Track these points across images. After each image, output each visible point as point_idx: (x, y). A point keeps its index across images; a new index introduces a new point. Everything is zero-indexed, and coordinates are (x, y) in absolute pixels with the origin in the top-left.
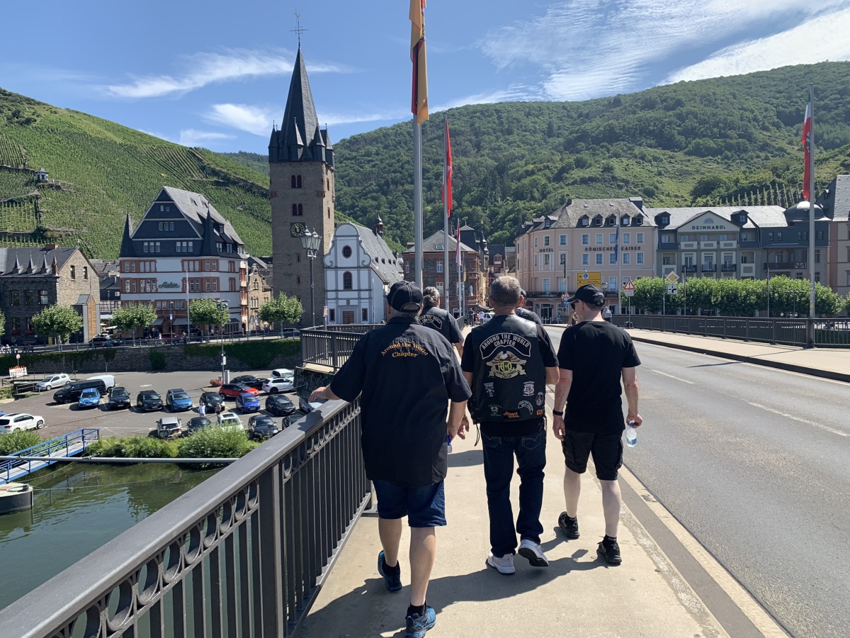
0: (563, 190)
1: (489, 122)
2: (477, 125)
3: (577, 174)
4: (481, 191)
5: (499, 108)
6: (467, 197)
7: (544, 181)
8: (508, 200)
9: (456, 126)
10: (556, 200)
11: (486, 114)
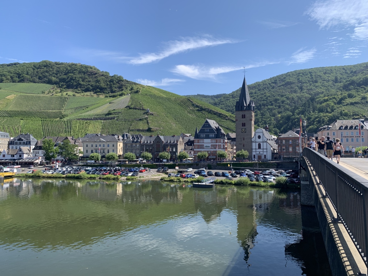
0: (341, 108)
1: (306, 78)
2: (300, 79)
3: (349, 100)
4: (303, 109)
5: (311, 71)
6: (297, 111)
7: (332, 104)
8: (316, 112)
9: (291, 80)
10: (338, 113)
11: (305, 74)
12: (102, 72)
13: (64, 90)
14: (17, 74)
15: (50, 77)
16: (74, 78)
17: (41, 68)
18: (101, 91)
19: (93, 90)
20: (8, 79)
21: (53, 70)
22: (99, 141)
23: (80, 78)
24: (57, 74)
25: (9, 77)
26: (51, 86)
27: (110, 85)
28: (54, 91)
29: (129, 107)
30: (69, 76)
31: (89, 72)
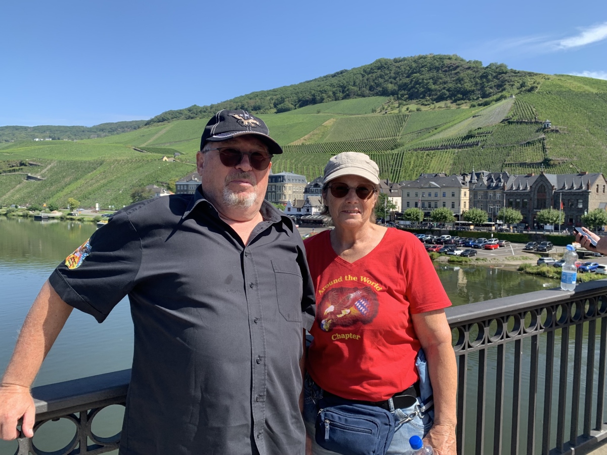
12: (468, 62)
13: (405, 103)
14: (341, 87)
15: (385, 85)
16: (420, 81)
17: (373, 73)
18: (464, 97)
19: (450, 97)
20: (329, 97)
21: (390, 73)
22: (427, 186)
23: (430, 79)
24: (395, 78)
25: (331, 93)
26: (386, 99)
27: (481, 84)
28: (389, 106)
29: (508, 121)
30: (414, 78)
31: (446, 67)
